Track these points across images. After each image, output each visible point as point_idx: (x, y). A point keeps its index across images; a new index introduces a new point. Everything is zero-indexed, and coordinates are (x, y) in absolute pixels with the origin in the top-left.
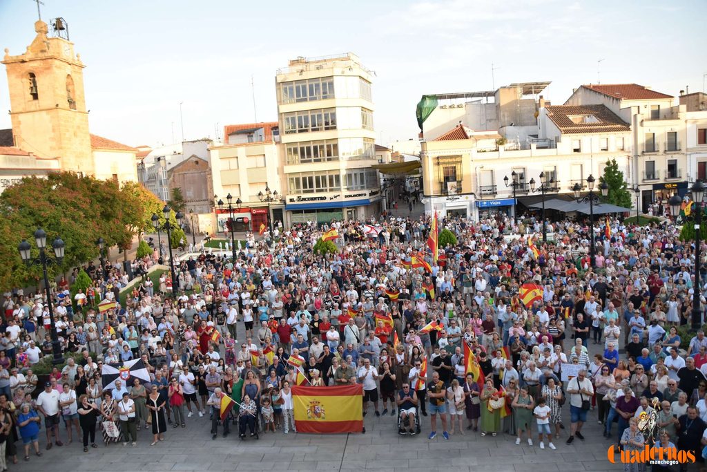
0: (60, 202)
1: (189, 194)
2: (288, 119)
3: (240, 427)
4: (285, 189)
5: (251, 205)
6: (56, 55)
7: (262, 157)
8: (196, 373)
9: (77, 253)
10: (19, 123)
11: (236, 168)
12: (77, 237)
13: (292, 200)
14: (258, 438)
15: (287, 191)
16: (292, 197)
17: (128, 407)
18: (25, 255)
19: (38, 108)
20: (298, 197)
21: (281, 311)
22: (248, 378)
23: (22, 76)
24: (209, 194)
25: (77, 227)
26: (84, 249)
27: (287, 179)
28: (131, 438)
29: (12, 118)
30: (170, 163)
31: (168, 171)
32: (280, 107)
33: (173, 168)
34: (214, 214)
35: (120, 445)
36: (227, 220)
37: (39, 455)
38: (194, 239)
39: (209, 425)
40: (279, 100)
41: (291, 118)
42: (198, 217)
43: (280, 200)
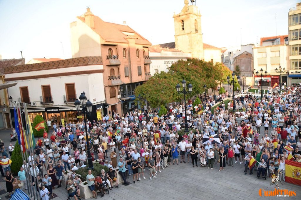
0: (191, 70)
1: (243, 68)
2: (293, 33)
3: (258, 172)
4: (289, 67)
5: (271, 74)
6: (191, 12)
7: (279, 52)
8: (241, 145)
9: (196, 90)
10: (177, 39)
11: (265, 57)
12: (196, 84)
13: (292, 73)
14: (265, 179)
15: (290, 68)
16: (292, 71)
17: (211, 154)
18: (178, 89)
19: (184, 33)
20: (296, 71)
21: (283, 123)
22: (264, 152)
23: (179, 22)
24: (252, 68)
25: (197, 80)
26: (199, 89)
27: (290, 62)
28: (211, 166)
29: (175, 38)
30: (235, 55)
31: (234, 58)
32: (290, 27)
33: (236, 57)
34: (253, 77)
35: (206, 168)
36: (259, 80)
37: (178, 164)
38: (244, 88)
39: (244, 168)
40: (289, 24)
41: (296, 32)
42: (246, 78)
43: (286, 72)
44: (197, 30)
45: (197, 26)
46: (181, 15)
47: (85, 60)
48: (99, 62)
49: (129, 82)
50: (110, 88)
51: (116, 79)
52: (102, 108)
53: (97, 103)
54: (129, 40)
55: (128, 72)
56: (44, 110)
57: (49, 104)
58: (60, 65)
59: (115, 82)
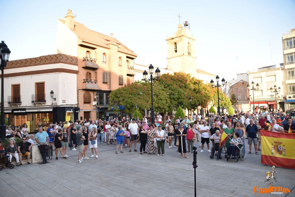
1: (239, 97)
2: (289, 58)
4: (286, 92)
5: (268, 100)
6: (184, 35)
7: (274, 76)
9: (180, 100)
10: (170, 62)
11: (261, 82)
12: (180, 93)
13: (290, 97)
15: (287, 93)
16: (290, 96)
20: (294, 96)
23: (172, 44)
24: (247, 95)
25: (181, 90)
27: (287, 87)
30: (231, 84)
31: (230, 87)
32: (284, 51)
33: (232, 86)
34: (249, 104)
40: (284, 48)
41: (291, 56)
42: (241, 106)
43: (284, 98)
44: (190, 54)
45: (190, 49)
46: (174, 38)
47: (57, 58)
48: (74, 62)
49: (108, 90)
50: (84, 92)
51: (92, 83)
52: (72, 112)
53: (67, 105)
54: (111, 46)
55: (107, 78)
56: (11, 112)
57: (16, 105)
58: (32, 63)
59: (90, 86)
